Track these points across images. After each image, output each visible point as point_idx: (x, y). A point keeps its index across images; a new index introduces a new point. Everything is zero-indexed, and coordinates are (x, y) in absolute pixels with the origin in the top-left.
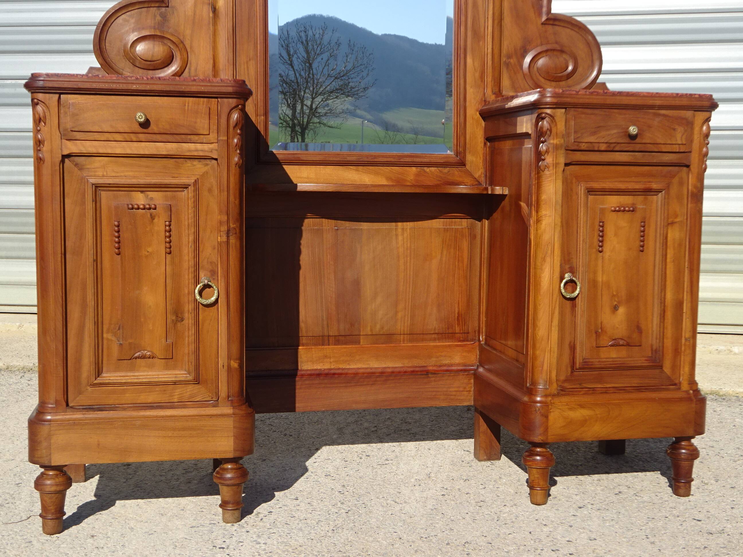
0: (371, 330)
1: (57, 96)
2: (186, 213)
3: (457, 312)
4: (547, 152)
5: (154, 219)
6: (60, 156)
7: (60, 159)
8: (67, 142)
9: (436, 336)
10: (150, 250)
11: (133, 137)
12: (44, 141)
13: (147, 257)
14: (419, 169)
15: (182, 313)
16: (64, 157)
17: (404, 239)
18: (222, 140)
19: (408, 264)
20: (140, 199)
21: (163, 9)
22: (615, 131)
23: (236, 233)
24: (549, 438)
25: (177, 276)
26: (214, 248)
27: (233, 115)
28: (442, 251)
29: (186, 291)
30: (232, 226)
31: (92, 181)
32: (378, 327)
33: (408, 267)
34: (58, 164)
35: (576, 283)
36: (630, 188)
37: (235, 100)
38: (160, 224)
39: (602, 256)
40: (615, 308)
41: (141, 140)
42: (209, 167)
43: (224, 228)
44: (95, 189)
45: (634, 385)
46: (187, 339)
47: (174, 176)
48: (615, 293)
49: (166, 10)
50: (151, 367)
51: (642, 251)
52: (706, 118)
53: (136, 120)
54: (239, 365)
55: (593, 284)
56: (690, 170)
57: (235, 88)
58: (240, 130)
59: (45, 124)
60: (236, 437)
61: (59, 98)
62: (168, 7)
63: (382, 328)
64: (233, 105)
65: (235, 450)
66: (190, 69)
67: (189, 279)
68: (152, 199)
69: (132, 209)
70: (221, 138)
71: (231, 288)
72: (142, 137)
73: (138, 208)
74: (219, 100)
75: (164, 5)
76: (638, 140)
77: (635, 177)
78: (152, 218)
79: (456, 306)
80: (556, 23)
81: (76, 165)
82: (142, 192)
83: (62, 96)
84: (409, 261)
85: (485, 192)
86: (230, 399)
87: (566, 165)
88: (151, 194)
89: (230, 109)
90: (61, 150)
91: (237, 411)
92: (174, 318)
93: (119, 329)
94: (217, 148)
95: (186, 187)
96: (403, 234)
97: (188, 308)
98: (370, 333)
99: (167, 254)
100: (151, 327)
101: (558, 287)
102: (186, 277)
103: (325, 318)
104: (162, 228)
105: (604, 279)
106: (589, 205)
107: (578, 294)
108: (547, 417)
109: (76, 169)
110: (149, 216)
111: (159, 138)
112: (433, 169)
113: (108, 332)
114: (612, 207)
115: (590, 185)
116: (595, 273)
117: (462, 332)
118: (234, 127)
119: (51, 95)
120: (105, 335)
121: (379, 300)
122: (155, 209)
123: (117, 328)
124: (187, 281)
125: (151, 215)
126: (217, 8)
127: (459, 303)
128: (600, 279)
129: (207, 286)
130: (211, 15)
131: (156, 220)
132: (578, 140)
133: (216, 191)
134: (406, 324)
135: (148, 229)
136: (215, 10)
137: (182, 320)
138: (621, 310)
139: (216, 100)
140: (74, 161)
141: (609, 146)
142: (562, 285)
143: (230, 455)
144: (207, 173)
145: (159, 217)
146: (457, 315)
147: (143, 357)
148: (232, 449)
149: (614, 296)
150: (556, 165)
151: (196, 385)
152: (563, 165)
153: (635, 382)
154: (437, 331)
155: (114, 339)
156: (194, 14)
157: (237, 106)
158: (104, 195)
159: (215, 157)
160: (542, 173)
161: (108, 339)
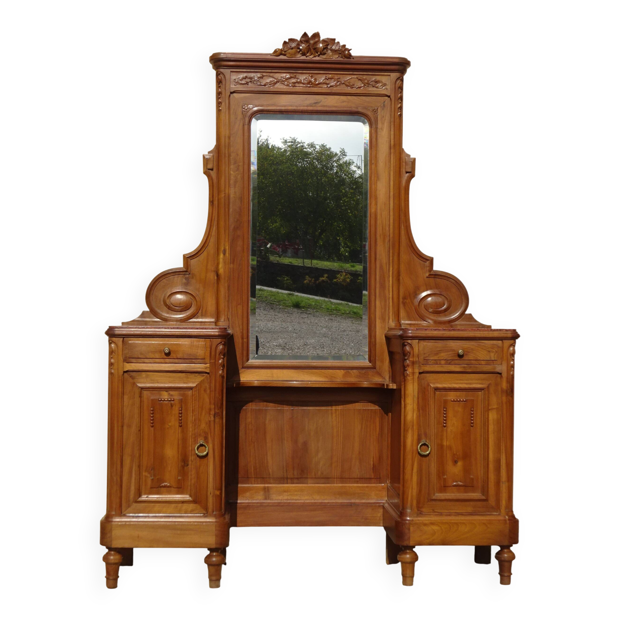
0: (315, 475)
1: (122, 339)
2: (191, 404)
3: (372, 463)
4: (408, 365)
5: (173, 407)
6: (123, 372)
7: (122, 373)
8: (127, 364)
9: (358, 480)
10: (170, 424)
11: (162, 360)
12: (114, 364)
13: (168, 428)
14: (345, 371)
15: (188, 461)
16: (125, 372)
17: (336, 415)
18: (212, 362)
19: (339, 432)
20: (165, 396)
21: (187, 276)
22: (451, 353)
23: (219, 415)
24: (411, 543)
25: (184, 440)
26: (207, 424)
27: (219, 348)
28: (362, 424)
29: (190, 449)
30: (217, 411)
31: (140, 385)
32: (319, 473)
33: (339, 433)
34: (121, 376)
35: (428, 447)
36: (462, 387)
37: (220, 340)
38: (176, 410)
39: (446, 430)
40: (455, 462)
41: (167, 362)
42: (204, 377)
43: (212, 412)
44: (141, 390)
45: (469, 511)
46: (190, 476)
47: (185, 382)
48: (455, 453)
49: (189, 276)
50: (169, 493)
51: (472, 426)
52: (511, 344)
53: (164, 352)
54: (220, 493)
55: (441, 447)
56: (502, 376)
57: (220, 333)
58: (223, 356)
59: (115, 354)
60: (216, 536)
61: (123, 340)
62: (190, 274)
63: (322, 473)
64: (219, 342)
65: (216, 544)
66: (202, 311)
67: (192, 442)
68: (172, 395)
69: (161, 401)
70: (212, 361)
71: (216, 447)
72: (167, 360)
73: (164, 400)
74: (211, 339)
75: (188, 273)
76: (465, 358)
77: (466, 380)
78: (172, 406)
79: (372, 459)
80: (437, 277)
81: (131, 377)
82: (166, 391)
83: (124, 338)
84: (340, 430)
85: (383, 387)
86: (214, 513)
87: (420, 373)
88: (172, 393)
89: (217, 344)
90: (123, 368)
91: (218, 520)
92: (183, 464)
93: (152, 470)
94: (209, 366)
95: (191, 388)
96: (336, 412)
97: (191, 458)
98: (314, 477)
99: (179, 427)
100: (169, 469)
101: (416, 448)
102: (191, 440)
103: (284, 467)
104: (177, 412)
105: (448, 444)
106: (436, 397)
107: (429, 453)
108: (409, 529)
109: (131, 379)
110: (170, 405)
111: (176, 361)
112: (355, 371)
113: (146, 471)
114: (451, 399)
115: (436, 386)
116: (442, 440)
117: (375, 477)
118: (219, 355)
119: (119, 339)
120: (144, 474)
121: (320, 455)
122: (173, 401)
123: (151, 469)
124: (191, 443)
125: (171, 404)
126: (219, 274)
127: (373, 458)
128: (445, 444)
129: (202, 445)
130: (216, 278)
131: (174, 407)
132: (427, 358)
133: (208, 391)
134: (338, 472)
135: (169, 413)
136: (218, 275)
137: (188, 465)
138: (460, 464)
139: (209, 339)
140: (130, 374)
141: (447, 362)
142: (419, 447)
143: (213, 546)
144: (203, 380)
145: (176, 406)
146: (372, 466)
147: (165, 486)
148: (214, 543)
149: (454, 454)
150: (413, 373)
151: (195, 504)
152: (418, 373)
153: (470, 509)
154: (359, 477)
155: (149, 475)
156: (206, 278)
157: (221, 342)
158: (145, 393)
159: (208, 371)
160: (406, 378)
161: (146, 476)
